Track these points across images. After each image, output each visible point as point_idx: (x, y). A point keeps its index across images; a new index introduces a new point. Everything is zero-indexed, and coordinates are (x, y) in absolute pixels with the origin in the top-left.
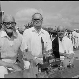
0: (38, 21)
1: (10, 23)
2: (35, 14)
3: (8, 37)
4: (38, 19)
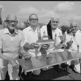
0: (34, 20)
1: (13, 21)
2: (31, 15)
4: (34, 19)
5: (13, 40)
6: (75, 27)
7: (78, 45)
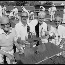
3: (5, 33)
5: (8, 38)
6: (58, 22)
7: (59, 36)
